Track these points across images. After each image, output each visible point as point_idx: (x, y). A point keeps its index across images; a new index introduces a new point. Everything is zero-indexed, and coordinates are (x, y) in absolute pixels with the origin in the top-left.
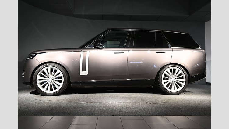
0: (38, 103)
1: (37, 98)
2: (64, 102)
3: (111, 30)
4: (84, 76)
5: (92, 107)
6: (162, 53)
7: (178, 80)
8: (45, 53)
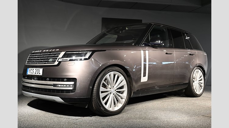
4: (144, 83)
6: (193, 55)
7: (200, 82)
8: (106, 50)
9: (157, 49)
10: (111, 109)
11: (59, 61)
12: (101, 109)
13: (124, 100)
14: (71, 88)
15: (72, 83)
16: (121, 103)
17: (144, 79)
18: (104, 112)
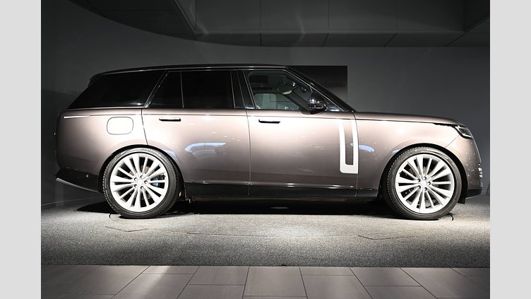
0: (116, 236)
1: (112, 225)
2: (172, 234)
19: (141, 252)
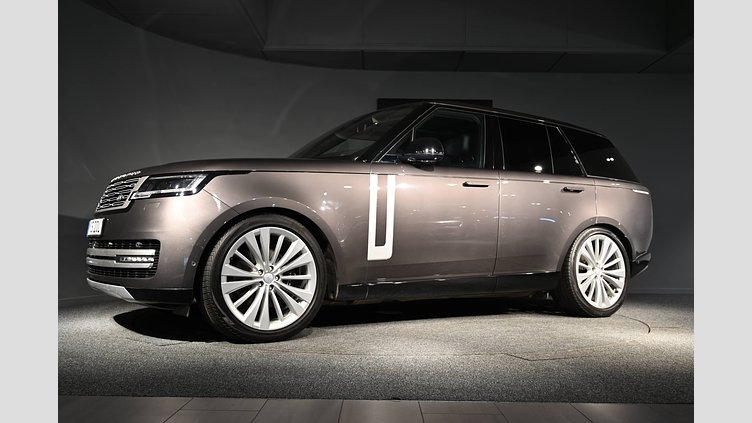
0: (142, 353)
3: (438, 106)
4: (379, 265)
5: (323, 368)
6: (578, 191)
7: (608, 272)
8: (249, 172)
9: (432, 170)
10: (257, 325)
11: (133, 198)
12: (225, 323)
13: (304, 306)
14: (147, 266)
15: (152, 252)
16: (295, 313)
17: (379, 253)
18: (235, 331)
19: (180, 378)
